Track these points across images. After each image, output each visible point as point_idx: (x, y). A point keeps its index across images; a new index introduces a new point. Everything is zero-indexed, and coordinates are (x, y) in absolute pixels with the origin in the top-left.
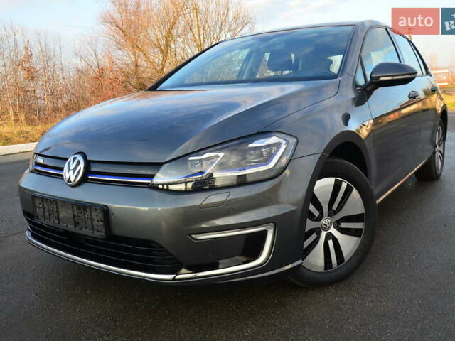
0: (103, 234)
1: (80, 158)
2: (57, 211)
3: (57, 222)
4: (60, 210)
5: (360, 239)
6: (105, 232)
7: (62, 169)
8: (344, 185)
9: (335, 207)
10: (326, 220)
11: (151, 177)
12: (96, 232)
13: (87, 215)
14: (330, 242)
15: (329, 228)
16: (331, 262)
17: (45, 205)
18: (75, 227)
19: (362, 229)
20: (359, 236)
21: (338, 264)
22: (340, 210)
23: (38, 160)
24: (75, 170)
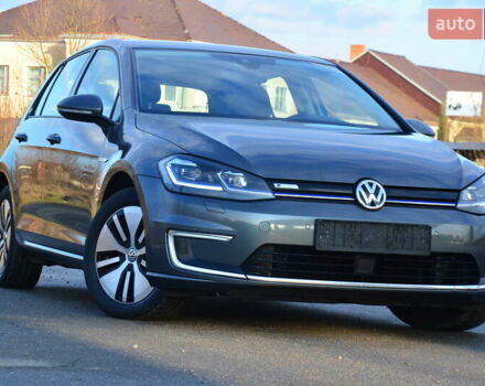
7: (354, 195)
23: (284, 186)
24: (376, 194)
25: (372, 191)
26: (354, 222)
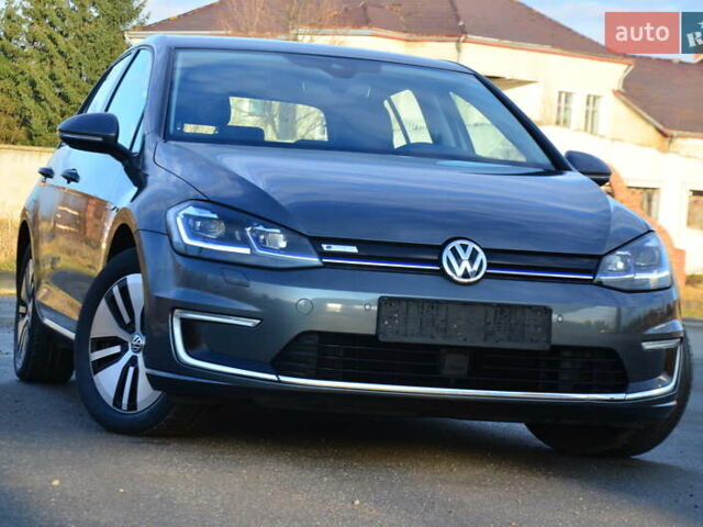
7: (439, 263)
11: (593, 272)
23: (336, 248)
24: (472, 259)
25: (465, 256)
26: (437, 301)
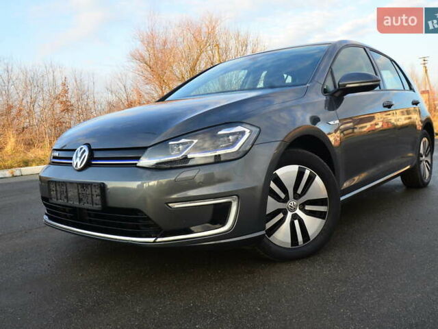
0: (100, 206)
1: (85, 148)
2: (66, 192)
3: (66, 201)
4: (69, 190)
5: (324, 221)
6: (102, 205)
7: (71, 159)
8: (307, 172)
9: (299, 191)
10: (292, 203)
11: (138, 158)
12: (95, 206)
13: (89, 191)
14: (296, 222)
15: (295, 209)
16: (297, 240)
17: (58, 187)
18: (80, 203)
19: (326, 212)
20: (323, 218)
21: (304, 242)
22: (305, 194)
24: (80, 158)
25: (79, 155)
